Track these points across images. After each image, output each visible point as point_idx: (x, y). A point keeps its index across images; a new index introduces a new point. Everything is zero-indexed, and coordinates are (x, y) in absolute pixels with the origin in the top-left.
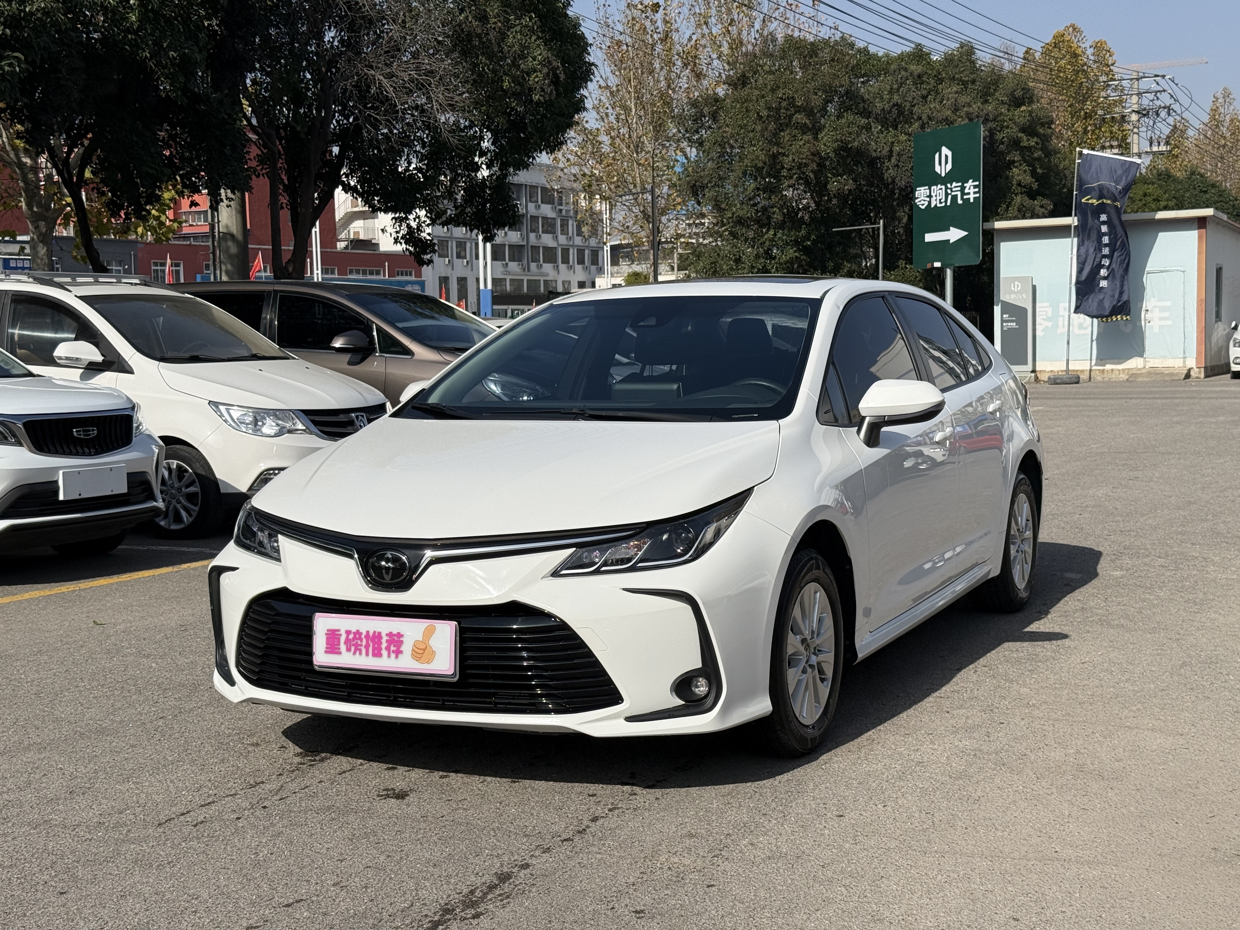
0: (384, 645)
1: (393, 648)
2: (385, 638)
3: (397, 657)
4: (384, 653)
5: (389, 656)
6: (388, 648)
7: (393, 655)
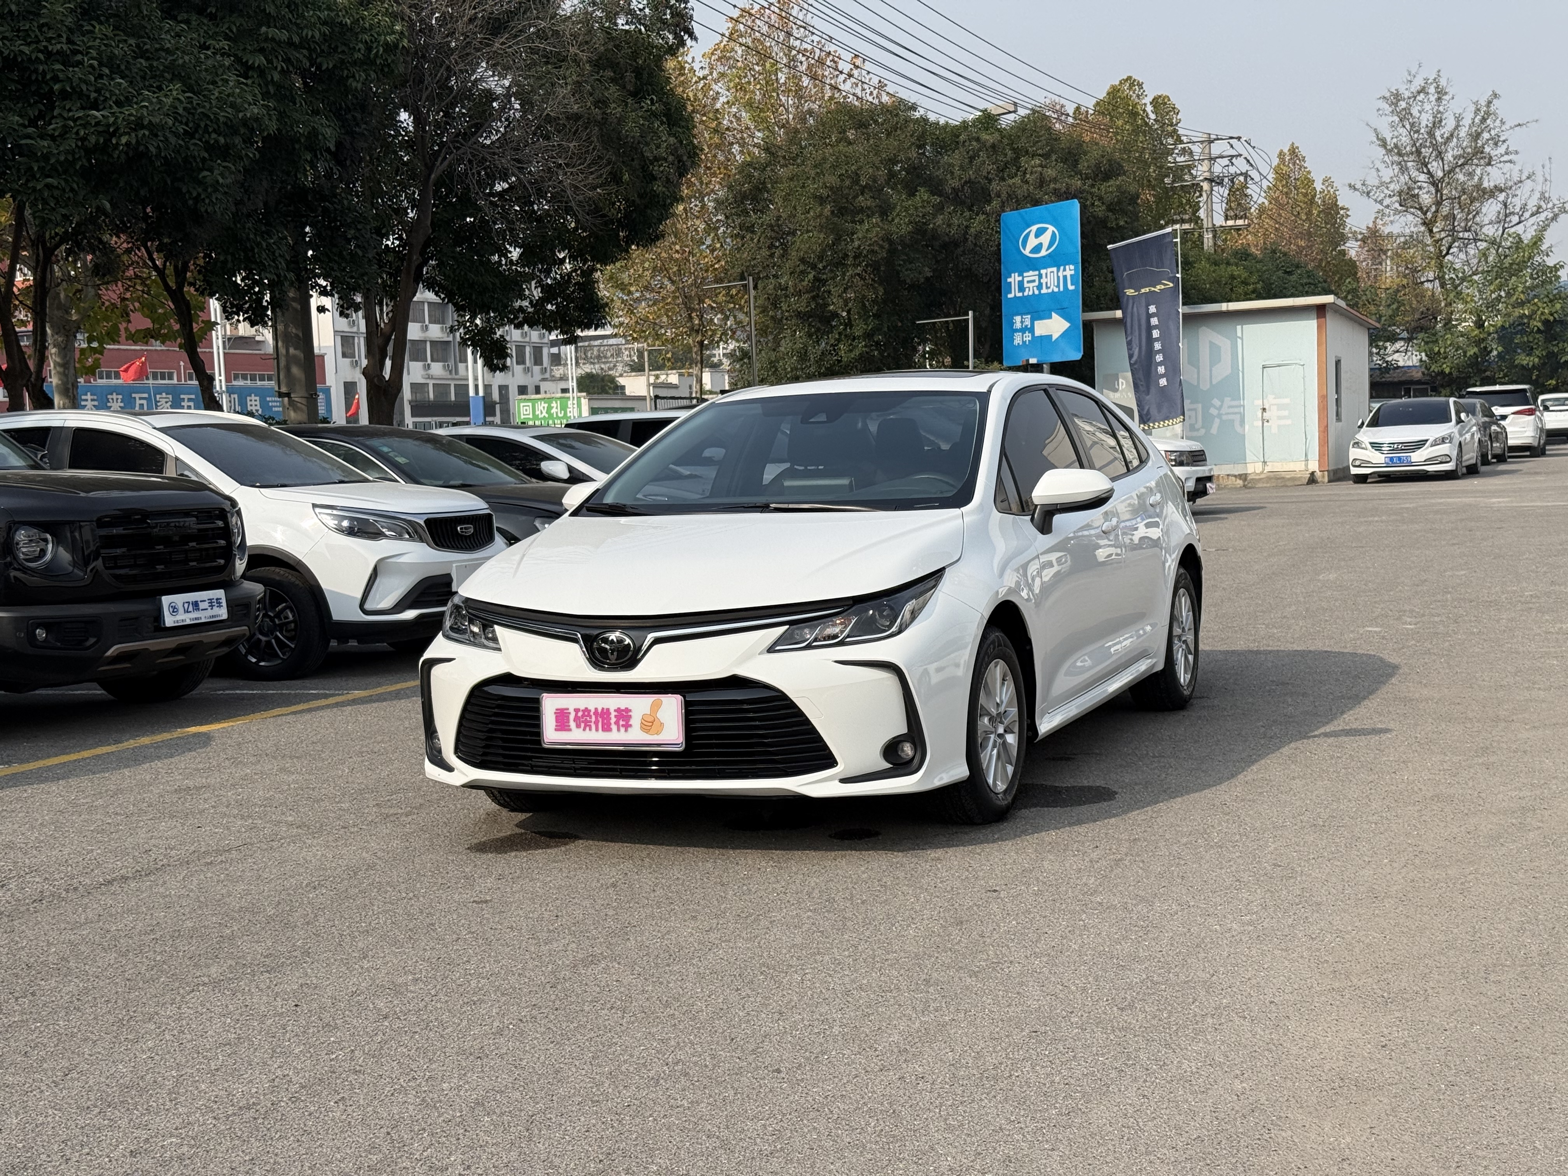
0: (613, 720)
1: (621, 723)
2: (613, 714)
3: (626, 730)
4: (614, 727)
5: (619, 730)
6: (617, 723)
7: (622, 729)
